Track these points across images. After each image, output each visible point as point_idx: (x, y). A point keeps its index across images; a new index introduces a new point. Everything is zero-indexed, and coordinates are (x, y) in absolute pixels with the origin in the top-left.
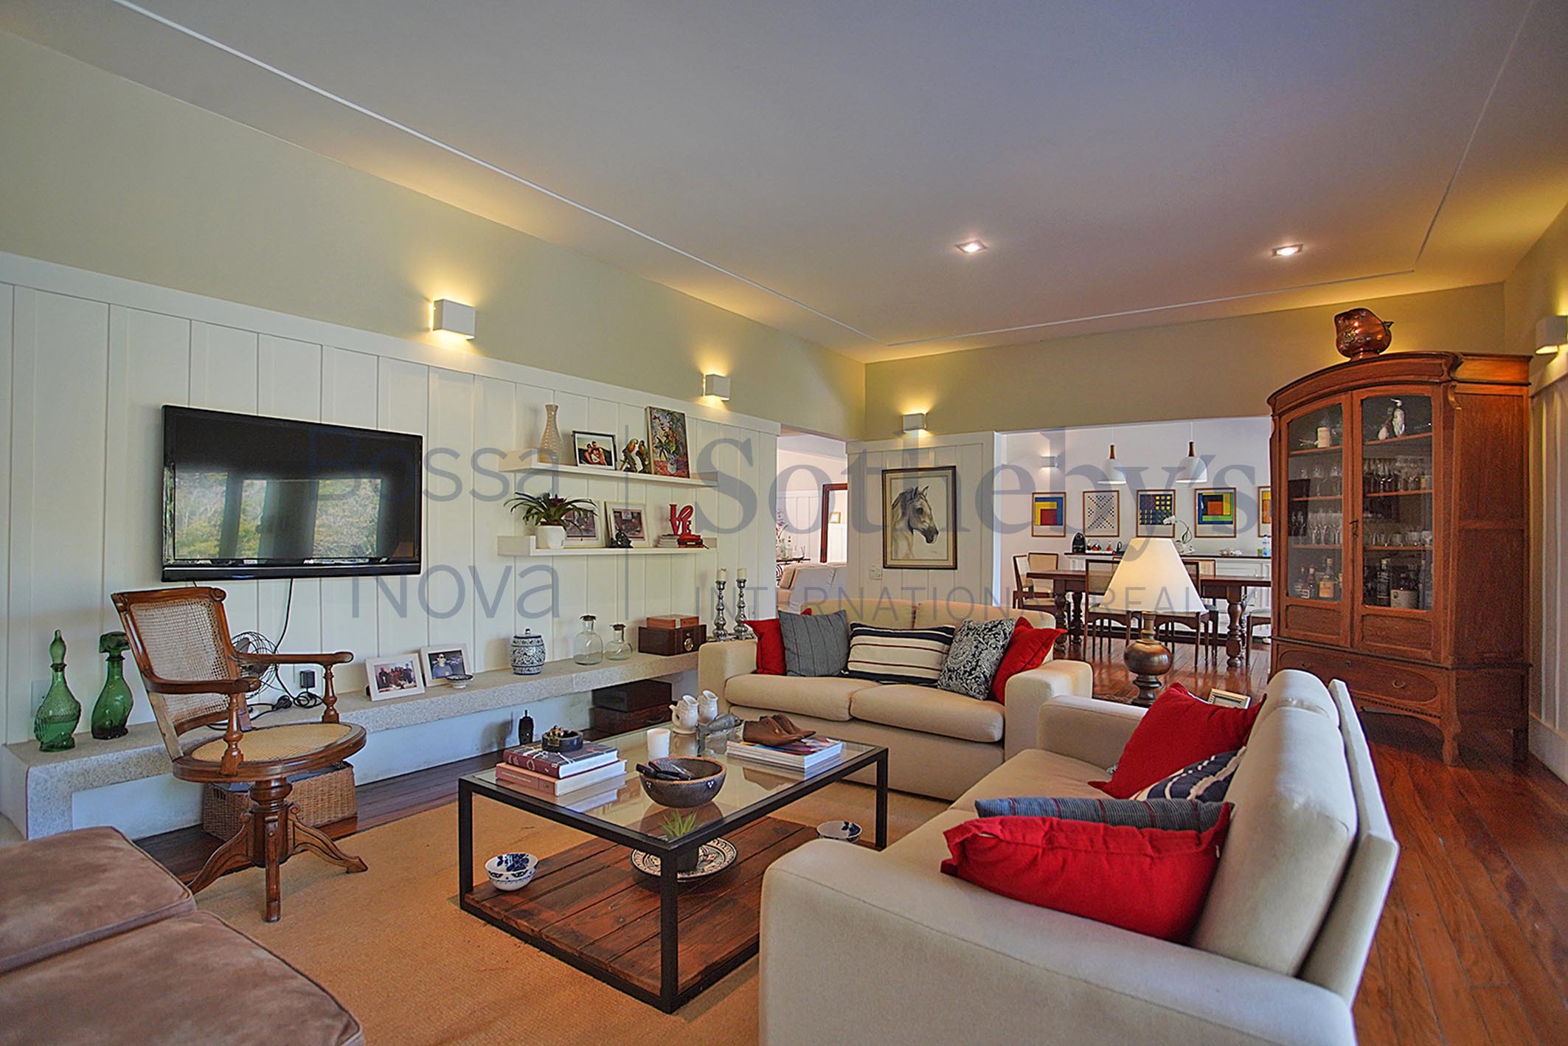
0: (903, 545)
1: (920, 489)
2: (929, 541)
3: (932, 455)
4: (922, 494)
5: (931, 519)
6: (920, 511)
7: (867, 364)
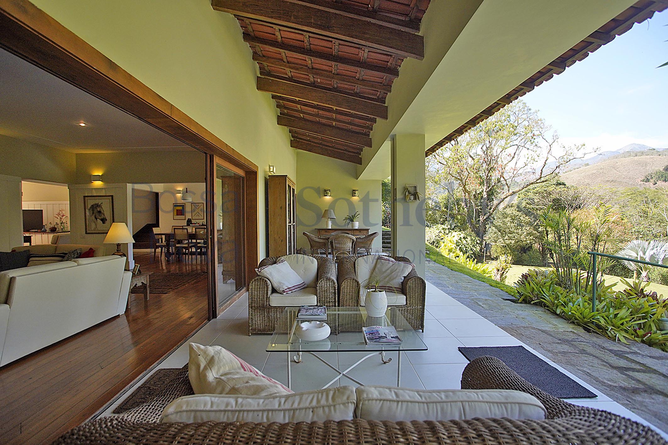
0: (93, 225)
1: (99, 204)
2: (104, 223)
3: (104, 191)
4: (100, 205)
5: (104, 215)
6: (100, 212)
7: (77, 154)
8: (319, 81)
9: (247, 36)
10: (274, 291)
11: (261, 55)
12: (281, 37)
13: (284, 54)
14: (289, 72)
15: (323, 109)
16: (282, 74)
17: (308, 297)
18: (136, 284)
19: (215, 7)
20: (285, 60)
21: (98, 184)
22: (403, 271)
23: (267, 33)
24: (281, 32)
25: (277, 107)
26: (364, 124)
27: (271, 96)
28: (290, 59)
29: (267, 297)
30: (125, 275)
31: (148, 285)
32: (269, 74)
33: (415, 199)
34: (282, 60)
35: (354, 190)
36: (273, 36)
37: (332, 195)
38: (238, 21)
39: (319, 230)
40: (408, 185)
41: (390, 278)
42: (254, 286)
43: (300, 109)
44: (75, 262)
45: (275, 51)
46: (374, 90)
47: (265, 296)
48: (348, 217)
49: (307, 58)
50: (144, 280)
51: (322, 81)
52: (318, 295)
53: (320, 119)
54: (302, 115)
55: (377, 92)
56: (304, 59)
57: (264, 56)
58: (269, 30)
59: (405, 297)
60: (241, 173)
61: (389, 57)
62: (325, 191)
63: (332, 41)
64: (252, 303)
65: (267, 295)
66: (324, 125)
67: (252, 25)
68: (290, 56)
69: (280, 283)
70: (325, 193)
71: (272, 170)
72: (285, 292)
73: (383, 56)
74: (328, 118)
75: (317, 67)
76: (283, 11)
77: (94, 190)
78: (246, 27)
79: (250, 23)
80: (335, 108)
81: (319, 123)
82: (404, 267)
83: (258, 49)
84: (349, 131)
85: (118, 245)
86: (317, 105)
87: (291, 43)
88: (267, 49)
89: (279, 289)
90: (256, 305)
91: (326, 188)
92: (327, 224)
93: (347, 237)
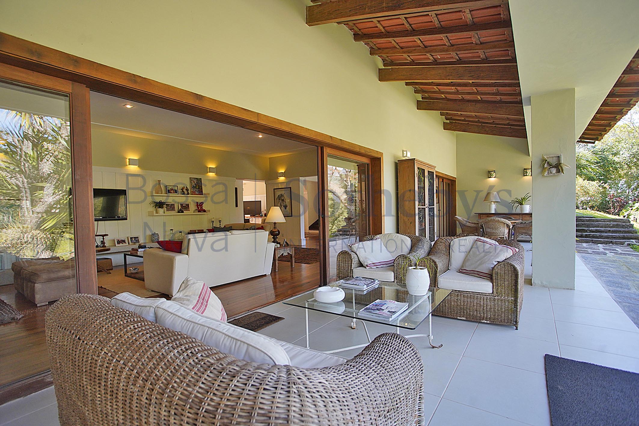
2: (285, 208)
3: (285, 184)
4: (283, 195)
5: (286, 203)
6: (283, 200)
7: (270, 158)
8: (439, 58)
9: (357, 37)
10: (361, 265)
11: (376, 48)
12: (384, 27)
13: (393, 42)
14: (406, 57)
15: (460, 85)
16: (403, 60)
17: (386, 273)
18: (283, 254)
19: (309, 24)
20: (398, 47)
21: (282, 179)
22: (498, 255)
23: (370, 28)
24: (381, 22)
25: (415, 93)
26: (514, 91)
27: (405, 84)
28: (401, 45)
29: (351, 270)
30: (268, 245)
31: (293, 255)
32: (392, 63)
33: (558, 171)
34: (395, 47)
35: (525, 169)
36: (376, 28)
37: (497, 176)
38: (345, 26)
39: (480, 214)
40: (546, 155)
41: (482, 262)
42: (341, 259)
43: (437, 90)
44: (230, 232)
45: (385, 42)
46: (503, 50)
47: (350, 269)
48: (516, 200)
49: (415, 38)
50: (290, 251)
51: (442, 56)
52: (395, 272)
53: (463, 96)
54: (443, 95)
55: (507, 52)
56: (413, 40)
57: (379, 49)
58: (371, 25)
59: (491, 284)
60: (365, 160)
61: (499, 9)
62: (489, 172)
63: (428, 15)
64: (339, 273)
65: (351, 267)
66: (469, 101)
67: (356, 25)
68: (400, 41)
69: (366, 258)
70: (489, 174)
71: (405, 155)
72: (368, 267)
73: (489, 10)
74: (469, 93)
75: (430, 45)
76: (359, 6)
77: (279, 184)
78: (353, 29)
79: (354, 24)
80: (471, 81)
81: (463, 100)
82: (501, 250)
83: (372, 45)
84: (501, 102)
85: (275, 223)
86: (452, 82)
87: (394, 29)
88: (379, 42)
89: (364, 263)
90: (342, 276)
91: (491, 169)
92: (490, 208)
93: (498, 221)
